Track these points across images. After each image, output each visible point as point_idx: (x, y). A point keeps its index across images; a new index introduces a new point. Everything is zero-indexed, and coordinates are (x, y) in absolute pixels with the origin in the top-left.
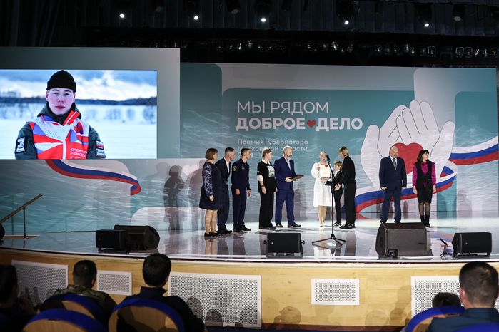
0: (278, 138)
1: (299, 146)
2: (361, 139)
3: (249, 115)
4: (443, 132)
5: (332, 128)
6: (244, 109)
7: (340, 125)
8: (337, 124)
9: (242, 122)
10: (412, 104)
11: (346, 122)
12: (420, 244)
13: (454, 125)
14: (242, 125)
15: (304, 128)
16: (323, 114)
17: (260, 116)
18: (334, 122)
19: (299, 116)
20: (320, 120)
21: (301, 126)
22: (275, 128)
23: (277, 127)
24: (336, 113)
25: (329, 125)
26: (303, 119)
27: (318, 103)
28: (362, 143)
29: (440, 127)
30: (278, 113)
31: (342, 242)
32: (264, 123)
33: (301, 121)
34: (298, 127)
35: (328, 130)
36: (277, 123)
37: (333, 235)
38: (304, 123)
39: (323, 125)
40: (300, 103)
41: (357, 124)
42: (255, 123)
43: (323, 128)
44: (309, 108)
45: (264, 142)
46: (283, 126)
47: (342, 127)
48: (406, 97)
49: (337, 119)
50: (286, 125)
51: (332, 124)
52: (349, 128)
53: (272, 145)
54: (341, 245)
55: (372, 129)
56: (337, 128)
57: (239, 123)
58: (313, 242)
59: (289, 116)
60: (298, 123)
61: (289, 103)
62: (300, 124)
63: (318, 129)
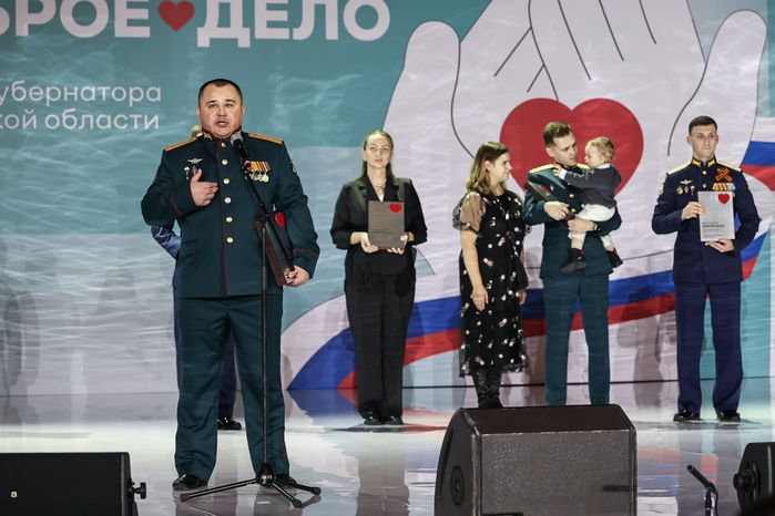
0: (32, 75)
1: (124, 107)
4: (719, 57)
5: (263, 32)
7: (295, 20)
8: (282, 16)
11: (320, 10)
12: (609, 488)
13: (763, 27)
15: (144, 32)
21: (131, 23)
22: (22, 30)
23: (32, 28)
25: (249, 20)
29: (706, 29)
31: (304, 496)
34: (122, 31)
35: (244, 42)
38: (143, 14)
39: (224, 21)
41: (367, 17)
43: (224, 33)
47: (304, 32)
50: (68, 20)
51: (262, 16)
52: (332, 33)
55: (431, 38)
56: (283, 34)
60: (123, 13)
63: (205, 36)
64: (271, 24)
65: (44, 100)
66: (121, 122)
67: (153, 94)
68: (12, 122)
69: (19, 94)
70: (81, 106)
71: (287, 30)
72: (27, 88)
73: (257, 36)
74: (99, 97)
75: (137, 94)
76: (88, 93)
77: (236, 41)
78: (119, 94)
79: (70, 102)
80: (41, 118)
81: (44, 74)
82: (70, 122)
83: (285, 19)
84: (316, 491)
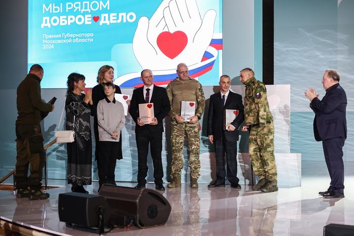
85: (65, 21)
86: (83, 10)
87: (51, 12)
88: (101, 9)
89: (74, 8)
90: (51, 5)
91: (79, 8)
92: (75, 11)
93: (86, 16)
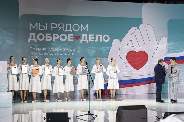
0: (55, 47)
1: (69, 52)
2: (109, 48)
3: (37, 32)
5: (90, 40)
6: (34, 28)
7: (95, 39)
8: (93, 38)
9: (32, 36)
10: (141, 26)
11: (99, 37)
14: (32, 38)
15: (72, 40)
16: (85, 32)
17: (44, 32)
18: (92, 37)
19: (70, 32)
20: (83, 35)
21: (70, 39)
22: (54, 40)
23: (55, 40)
24: (93, 31)
25: (88, 39)
26: (72, 35)
27: (81, 25)
28: (109, 50)
30: (56, 31)
32: (47, 37)
33: (70, 36)
34: (69, 40)
35: (88, 42)
36: (55, 37)
37: (89, 112)
38: (72, 38)
39: (85, 39)
40: (70, 24)
41: (106, 38)
42: (41, 37)
43: (84, 41)
44: (76, 27)
45: (47, 49)
46: (59, 39)
47: (96, 40)
48: (137, 22)
49: (93, 35)
50: (61, 39)
51: (90, 38)
52: (101, 41)
53: (52, 51)
54: (94, 118)
55: (116, 41)
56: (93, 41)
57: (31, 37)
58: (77, 117)
59: (63, 32)
61: (63, 24)
62: (70, 38)
64: (92, 39)
65: (57, 50)
66: (69, 54)
67: (74, 50)
68: (52, 54)
69: (53, 50)
70: (63, 52)
71: (94, 40)
72: (54, 49)
73: (90, 41)
74: (65, 50)
75: (71, 50)
76: (64, 50)
77: (86, 42)
78: (68, 50)
79: (61, 51)
80: (56, 53)
81: (57, 46)
82: (61, 54)
83: (94, 38)
84: (97, 115)
85: (51, 38)
86: (66, 30)
87: (37, 29)
88: (81, 30)
89: (58, 28)
90: (37, 24)
91: (63, 28)
92: (59, 30)
93: (69, 35)
